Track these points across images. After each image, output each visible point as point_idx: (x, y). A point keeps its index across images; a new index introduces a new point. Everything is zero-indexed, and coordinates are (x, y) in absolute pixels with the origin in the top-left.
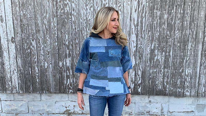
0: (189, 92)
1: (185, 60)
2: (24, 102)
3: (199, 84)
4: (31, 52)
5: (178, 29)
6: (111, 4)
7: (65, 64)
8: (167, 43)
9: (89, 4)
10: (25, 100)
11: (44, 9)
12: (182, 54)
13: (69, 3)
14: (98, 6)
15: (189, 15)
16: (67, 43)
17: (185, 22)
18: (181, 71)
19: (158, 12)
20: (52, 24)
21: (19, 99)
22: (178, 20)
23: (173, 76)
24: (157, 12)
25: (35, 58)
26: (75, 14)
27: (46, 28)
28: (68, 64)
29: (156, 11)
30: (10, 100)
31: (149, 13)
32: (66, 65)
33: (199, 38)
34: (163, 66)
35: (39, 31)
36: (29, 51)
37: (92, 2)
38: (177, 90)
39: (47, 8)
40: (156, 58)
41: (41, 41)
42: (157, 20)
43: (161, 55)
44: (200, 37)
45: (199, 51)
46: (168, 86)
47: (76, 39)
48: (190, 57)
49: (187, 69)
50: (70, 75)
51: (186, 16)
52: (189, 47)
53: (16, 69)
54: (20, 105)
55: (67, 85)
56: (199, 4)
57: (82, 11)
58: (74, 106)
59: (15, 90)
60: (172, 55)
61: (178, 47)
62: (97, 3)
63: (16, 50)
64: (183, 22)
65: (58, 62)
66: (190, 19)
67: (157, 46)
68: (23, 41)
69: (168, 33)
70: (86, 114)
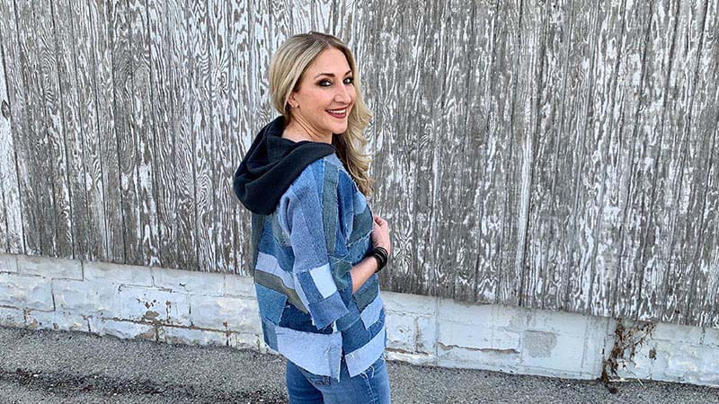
0: (494, 290)
1: (477, 191)
2: (43, 281)
3: (526, 268)
4: (50, 145)
5: (455, 92)
6: (255, 12)
7: (136, 183)
8: (421, 133)
9: (194, 11)
10: (43, 275)
11: (79, 25)
12: (470, 170)
13: (142, 8)
14: (219, 17)
15: (489, 48)
16: (140, 122)
17: (477, 71)
18: (466, 222)
19: (393, 39)
20: (101, 69)
21: (31, 270)
22: (455, 63)
23: (442, 237)
24: (388, 40)
25: (61, 161)
26: (159, 39)
27: (85, 77)
28: (146, 183)
29: (387, 35)
30: (9, 273)
31: (365, 42)
32: (139, 185)
33: (521, 124)
34: (412, 204)
35: (69, 85)
36: (46, 140)
37: (202, 6)
38: (457, 281)
39: (86, 22)
40: (391, 177)
41: (73, 113)
42: (391, 64)
43: (405, 172)
44: (527, 119)
45: (524, 165)
46: (427, 266)
47: (162, 112)
48: (494, 181)
49: (484, 217)
50: (150, 213)
51: (479, 50)
52: (492, 151)
53: (17, 189)
54: (32, 288)
55: (144, 241)
56: (521, 13)
57: (177, 32)
58: (168, 303)
59: (16, 245)
60: (439, 171)
61: (456, 147)
62: (216, 7)
63: (13, 136)
64: (469, 70)
65: (117, 175)
66: (493, 61)
67: (393, 141)
68: (29, 114)
69: (425, 103)
70: (202, 330)
